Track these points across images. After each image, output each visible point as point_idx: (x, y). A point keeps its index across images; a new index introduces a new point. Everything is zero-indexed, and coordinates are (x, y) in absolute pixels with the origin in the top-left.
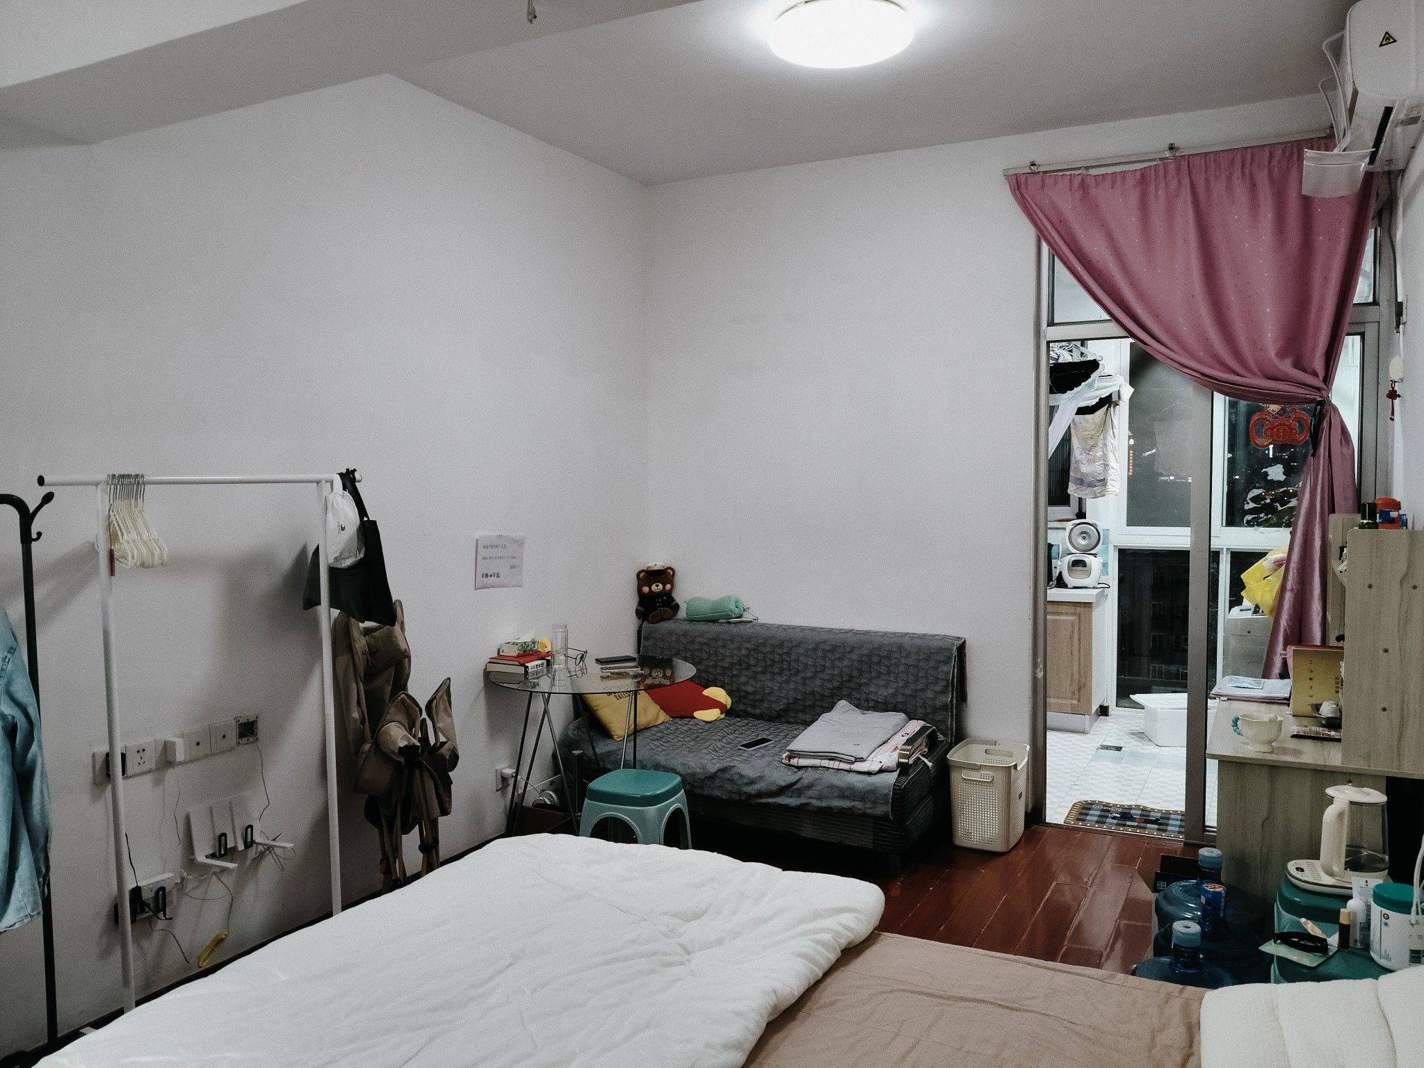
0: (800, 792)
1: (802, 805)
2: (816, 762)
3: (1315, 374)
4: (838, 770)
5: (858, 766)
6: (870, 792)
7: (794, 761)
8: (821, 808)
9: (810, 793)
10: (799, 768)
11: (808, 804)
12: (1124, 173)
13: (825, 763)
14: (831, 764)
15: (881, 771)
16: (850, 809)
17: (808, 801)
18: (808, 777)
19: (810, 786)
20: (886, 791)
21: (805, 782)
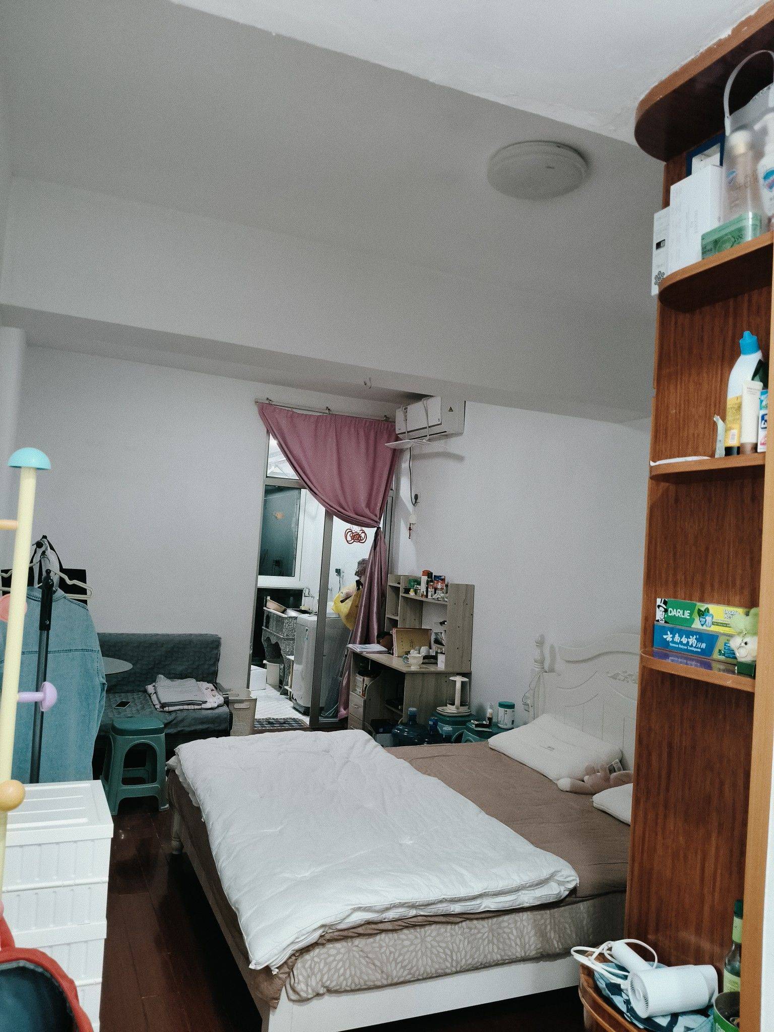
0: (176, 725)
1: (179, 731)
2: (181, 707)
3: (376, 516)
4: (194, 709)
5: (204, 706)
6: (217, 718)
7: (166, 709)
8: (191, 731)
9: (182, 725)
10: (170, 712)
11: (182, 731)
12: (310, 416)
13: (186, 707)
14: (189, 707)
15: (218, 706)
16: (207, 729)
17: (183, 728)
18: (180, 716)
19: (182, 720)
20: (225, 716)
21: (180, 718)
